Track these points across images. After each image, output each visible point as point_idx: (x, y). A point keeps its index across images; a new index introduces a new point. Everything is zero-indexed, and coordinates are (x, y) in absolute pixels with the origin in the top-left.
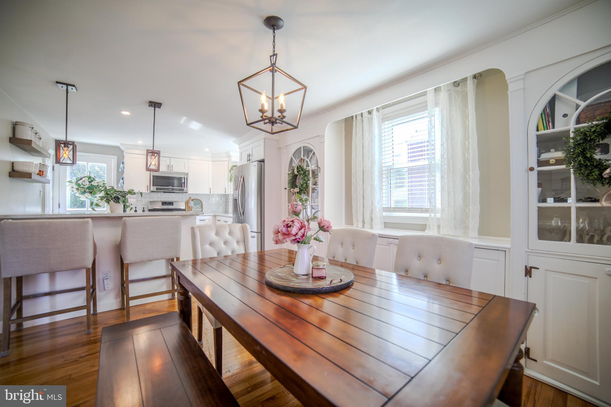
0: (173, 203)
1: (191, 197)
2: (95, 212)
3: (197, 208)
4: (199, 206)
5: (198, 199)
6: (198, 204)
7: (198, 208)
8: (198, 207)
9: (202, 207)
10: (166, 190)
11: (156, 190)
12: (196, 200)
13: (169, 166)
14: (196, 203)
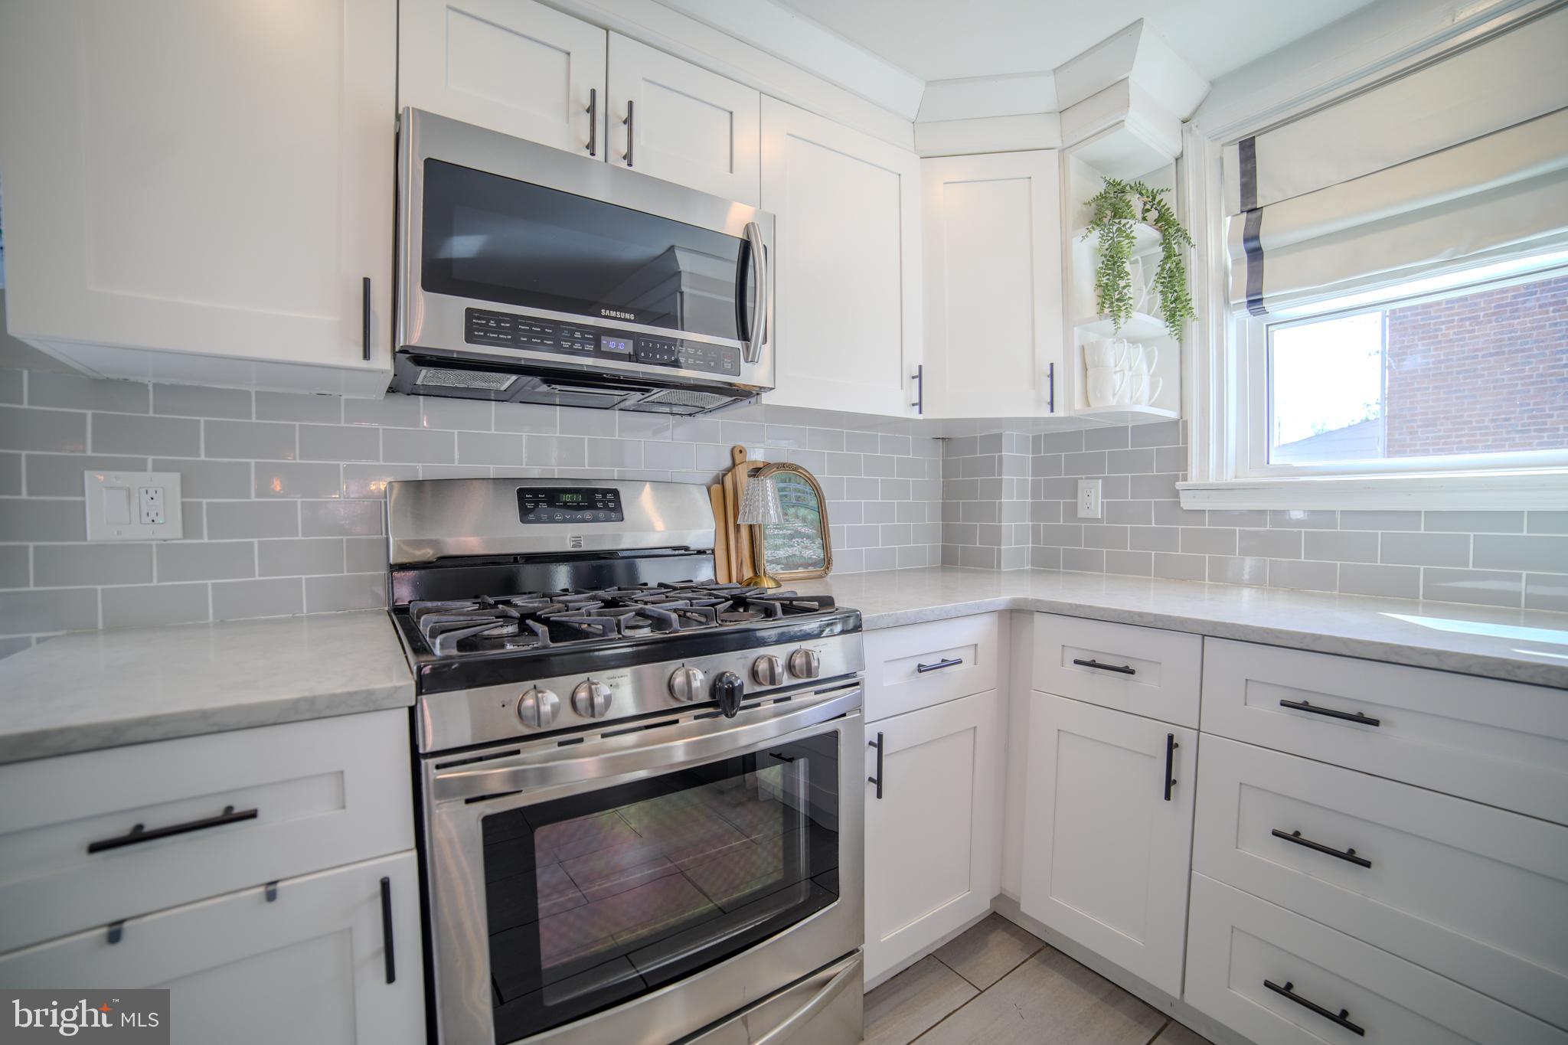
0: (615, 492)
3: (791, 537)
4: (804, 520)
5: (796, 467)
6: (799, 502)
7: (801, 535)
8: (799, 525)
9: (823, 531)
10: (577, 346)
11: (470, 338)
12: (783, 474)
13: (598, 109)
14: (784, 494)
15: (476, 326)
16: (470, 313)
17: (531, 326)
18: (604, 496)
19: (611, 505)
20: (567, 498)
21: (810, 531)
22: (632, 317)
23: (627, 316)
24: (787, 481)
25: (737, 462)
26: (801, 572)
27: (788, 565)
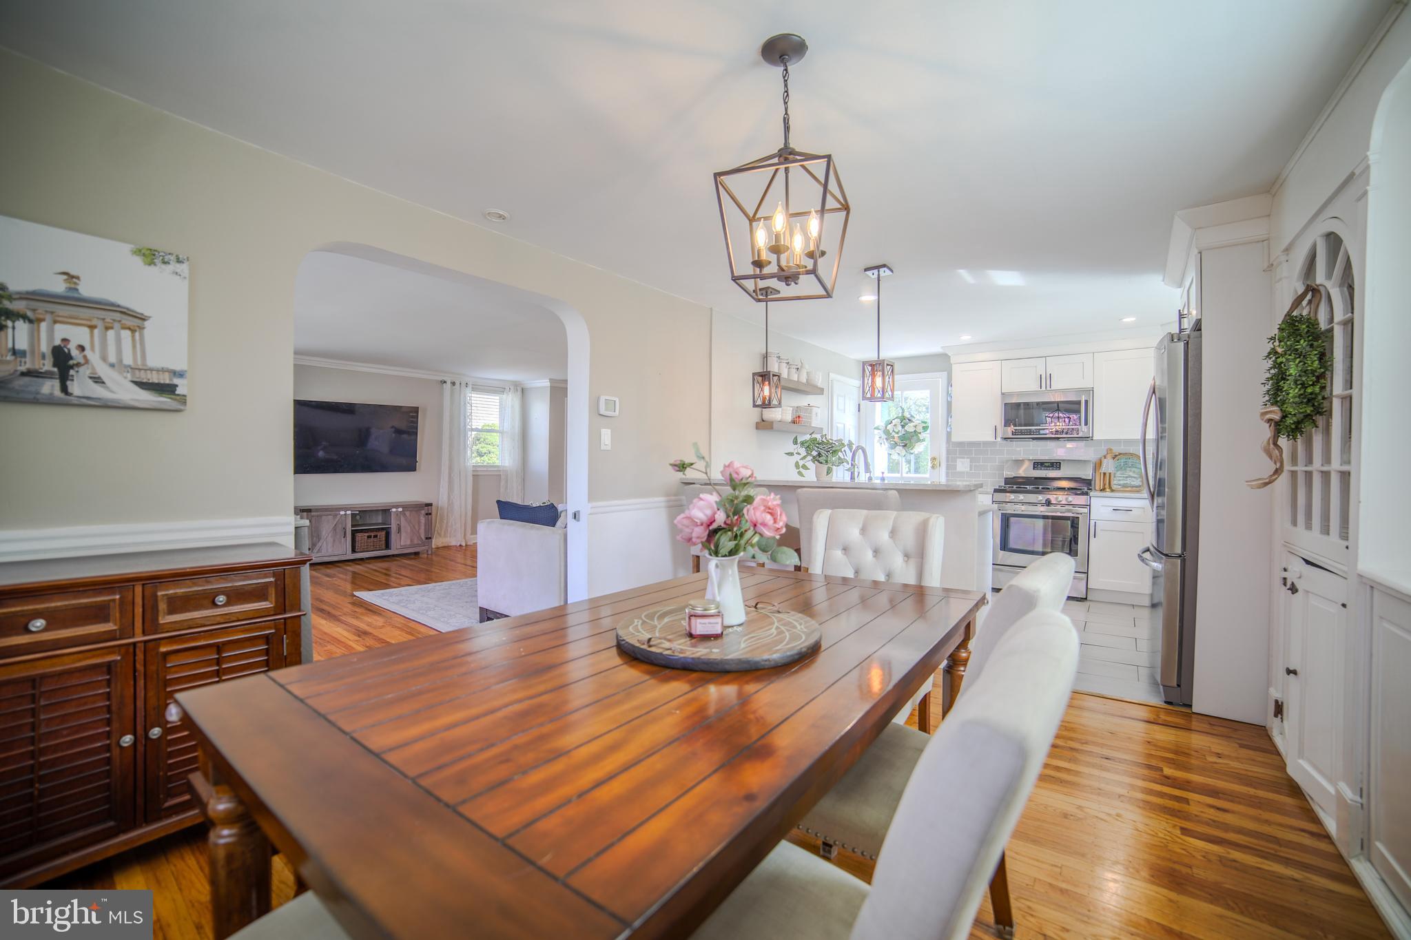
0: (1060, 463)
1: (1111, 450)
2: (802, 479)
3: (1127, 478)
4: (1134, 472)
5: (1132, 454)
6: (1132, 467)
7: (1132, 477)
8: (1131, 474)
10: (1035, 433)
11: (1012, 434)
12: (1127, 457)
13: (1043, 377)
14: (1126, 463)
15: (1013, 432)
16: (1012, 429)
17: (1025, 431)
18: (1057, 463)
19: (1058, 466)
20: (1046, 464)
24: (1128, 459)
25: (1108, 453)
26: (1129, 489)
27: (1124, 486)
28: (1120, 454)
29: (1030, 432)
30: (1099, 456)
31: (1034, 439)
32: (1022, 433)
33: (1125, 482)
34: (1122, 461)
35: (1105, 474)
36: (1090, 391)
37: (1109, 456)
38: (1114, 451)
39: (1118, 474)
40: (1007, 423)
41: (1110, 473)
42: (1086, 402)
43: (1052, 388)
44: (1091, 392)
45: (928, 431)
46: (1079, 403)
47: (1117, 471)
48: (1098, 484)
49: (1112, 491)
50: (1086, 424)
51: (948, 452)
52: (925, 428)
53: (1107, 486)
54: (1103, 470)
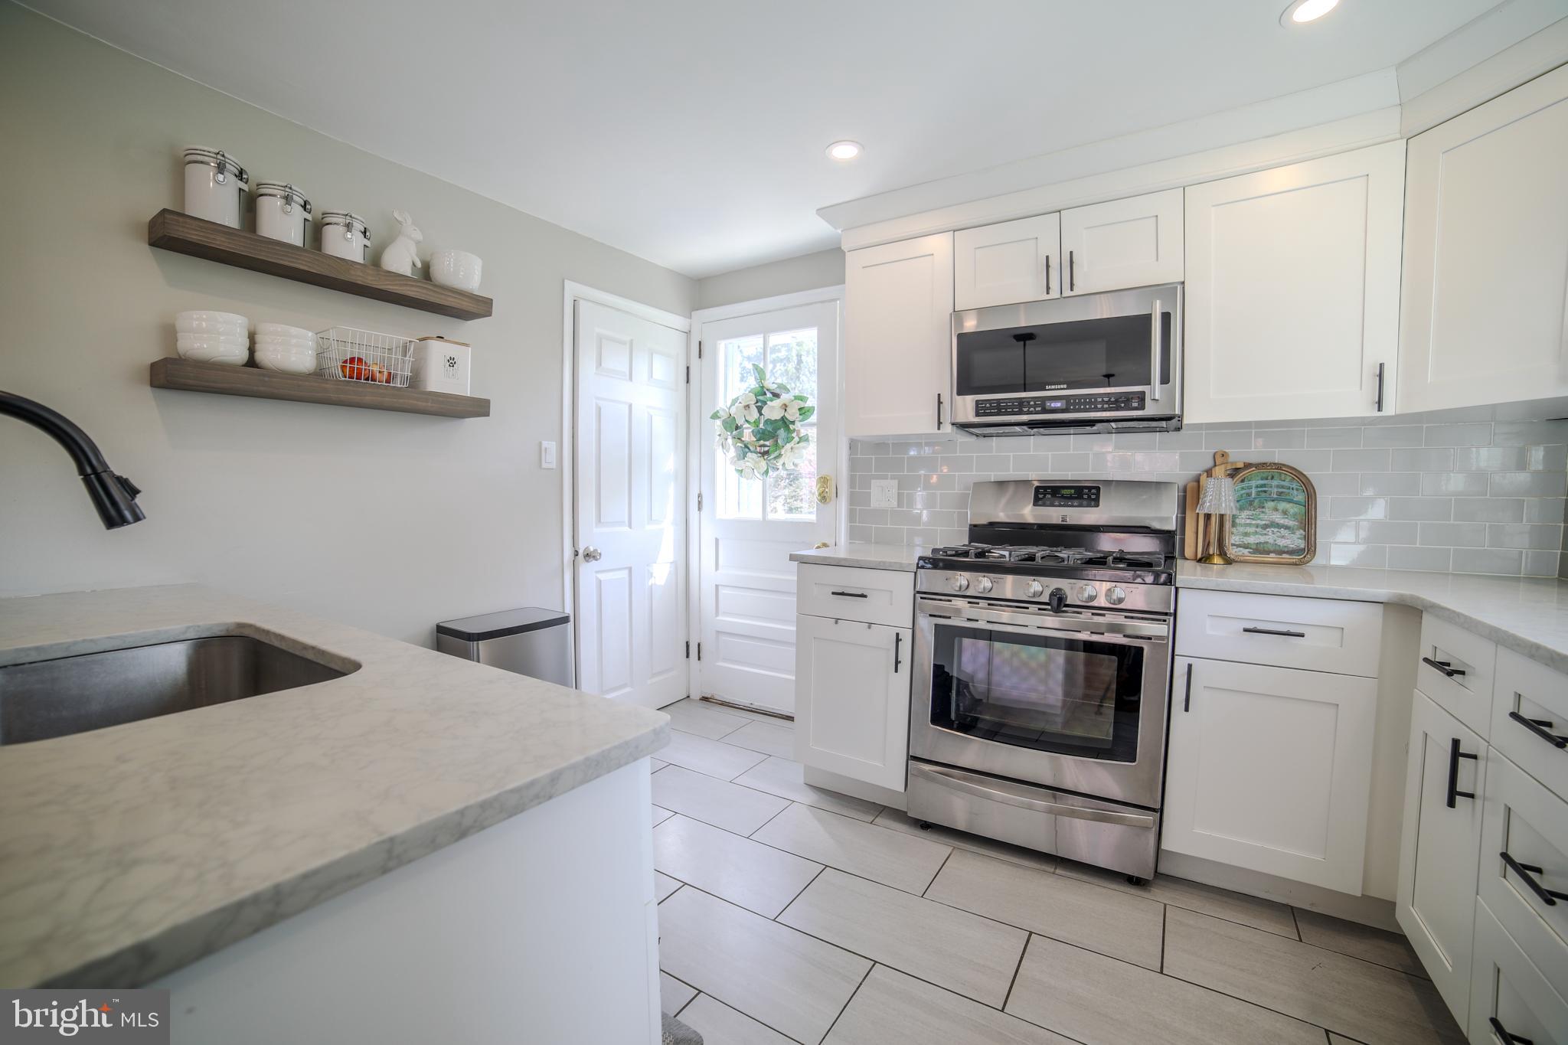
0: (1097, 489)
1: (1228, 450)
3: (1265, 527)
4: (1285, 512)
5: (1279, 466)
6: (1281, 497)
7: (1279, 526)
8: (1278, 518)
9: (1308, 522)
10: (1032, 409)
11: (978, 414)
12: (1264, 472)
13: (1054, 263)
14: (1263, 490)
15: (980, 409)
16: (977, 402)
17: (1007, 403)
18: (1090, 491)
19: (1093, 497)
20: (1065, 492)
21: (1291, 523)
22: (1065, 386)
23: (1062, 386)
24: (1269, 478)
25: (1217, 463)
26: (1272, 558)
27: (1259, 549)
28: (1248, 466)
29: (1020, 406)
30: (1194, 472)
31: (1032, 425)
32: (999, 408)
33: (1262, 539)
34: (1254, 483)
35: (1208, 517)
36: (1173, 291)
37: (1219, 471)
38: (1231, 459)
39: (1243, 517)
40: (965, 385)
41: (1222, 516)
42: (1166, 317)
43: (1076, 292)
44: (1179, 288)
45: (813, 418)
46: (1147, 319)
47: (1241, 509)
48: (1192, 544)
49: (1229, 562)
50: (1165, 379)
51: (853, 464)
52: (804, 412)
53: (1213, 549)
54: (1208, 505)
